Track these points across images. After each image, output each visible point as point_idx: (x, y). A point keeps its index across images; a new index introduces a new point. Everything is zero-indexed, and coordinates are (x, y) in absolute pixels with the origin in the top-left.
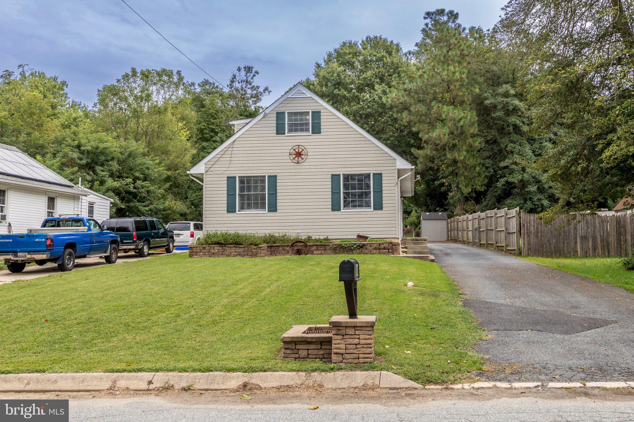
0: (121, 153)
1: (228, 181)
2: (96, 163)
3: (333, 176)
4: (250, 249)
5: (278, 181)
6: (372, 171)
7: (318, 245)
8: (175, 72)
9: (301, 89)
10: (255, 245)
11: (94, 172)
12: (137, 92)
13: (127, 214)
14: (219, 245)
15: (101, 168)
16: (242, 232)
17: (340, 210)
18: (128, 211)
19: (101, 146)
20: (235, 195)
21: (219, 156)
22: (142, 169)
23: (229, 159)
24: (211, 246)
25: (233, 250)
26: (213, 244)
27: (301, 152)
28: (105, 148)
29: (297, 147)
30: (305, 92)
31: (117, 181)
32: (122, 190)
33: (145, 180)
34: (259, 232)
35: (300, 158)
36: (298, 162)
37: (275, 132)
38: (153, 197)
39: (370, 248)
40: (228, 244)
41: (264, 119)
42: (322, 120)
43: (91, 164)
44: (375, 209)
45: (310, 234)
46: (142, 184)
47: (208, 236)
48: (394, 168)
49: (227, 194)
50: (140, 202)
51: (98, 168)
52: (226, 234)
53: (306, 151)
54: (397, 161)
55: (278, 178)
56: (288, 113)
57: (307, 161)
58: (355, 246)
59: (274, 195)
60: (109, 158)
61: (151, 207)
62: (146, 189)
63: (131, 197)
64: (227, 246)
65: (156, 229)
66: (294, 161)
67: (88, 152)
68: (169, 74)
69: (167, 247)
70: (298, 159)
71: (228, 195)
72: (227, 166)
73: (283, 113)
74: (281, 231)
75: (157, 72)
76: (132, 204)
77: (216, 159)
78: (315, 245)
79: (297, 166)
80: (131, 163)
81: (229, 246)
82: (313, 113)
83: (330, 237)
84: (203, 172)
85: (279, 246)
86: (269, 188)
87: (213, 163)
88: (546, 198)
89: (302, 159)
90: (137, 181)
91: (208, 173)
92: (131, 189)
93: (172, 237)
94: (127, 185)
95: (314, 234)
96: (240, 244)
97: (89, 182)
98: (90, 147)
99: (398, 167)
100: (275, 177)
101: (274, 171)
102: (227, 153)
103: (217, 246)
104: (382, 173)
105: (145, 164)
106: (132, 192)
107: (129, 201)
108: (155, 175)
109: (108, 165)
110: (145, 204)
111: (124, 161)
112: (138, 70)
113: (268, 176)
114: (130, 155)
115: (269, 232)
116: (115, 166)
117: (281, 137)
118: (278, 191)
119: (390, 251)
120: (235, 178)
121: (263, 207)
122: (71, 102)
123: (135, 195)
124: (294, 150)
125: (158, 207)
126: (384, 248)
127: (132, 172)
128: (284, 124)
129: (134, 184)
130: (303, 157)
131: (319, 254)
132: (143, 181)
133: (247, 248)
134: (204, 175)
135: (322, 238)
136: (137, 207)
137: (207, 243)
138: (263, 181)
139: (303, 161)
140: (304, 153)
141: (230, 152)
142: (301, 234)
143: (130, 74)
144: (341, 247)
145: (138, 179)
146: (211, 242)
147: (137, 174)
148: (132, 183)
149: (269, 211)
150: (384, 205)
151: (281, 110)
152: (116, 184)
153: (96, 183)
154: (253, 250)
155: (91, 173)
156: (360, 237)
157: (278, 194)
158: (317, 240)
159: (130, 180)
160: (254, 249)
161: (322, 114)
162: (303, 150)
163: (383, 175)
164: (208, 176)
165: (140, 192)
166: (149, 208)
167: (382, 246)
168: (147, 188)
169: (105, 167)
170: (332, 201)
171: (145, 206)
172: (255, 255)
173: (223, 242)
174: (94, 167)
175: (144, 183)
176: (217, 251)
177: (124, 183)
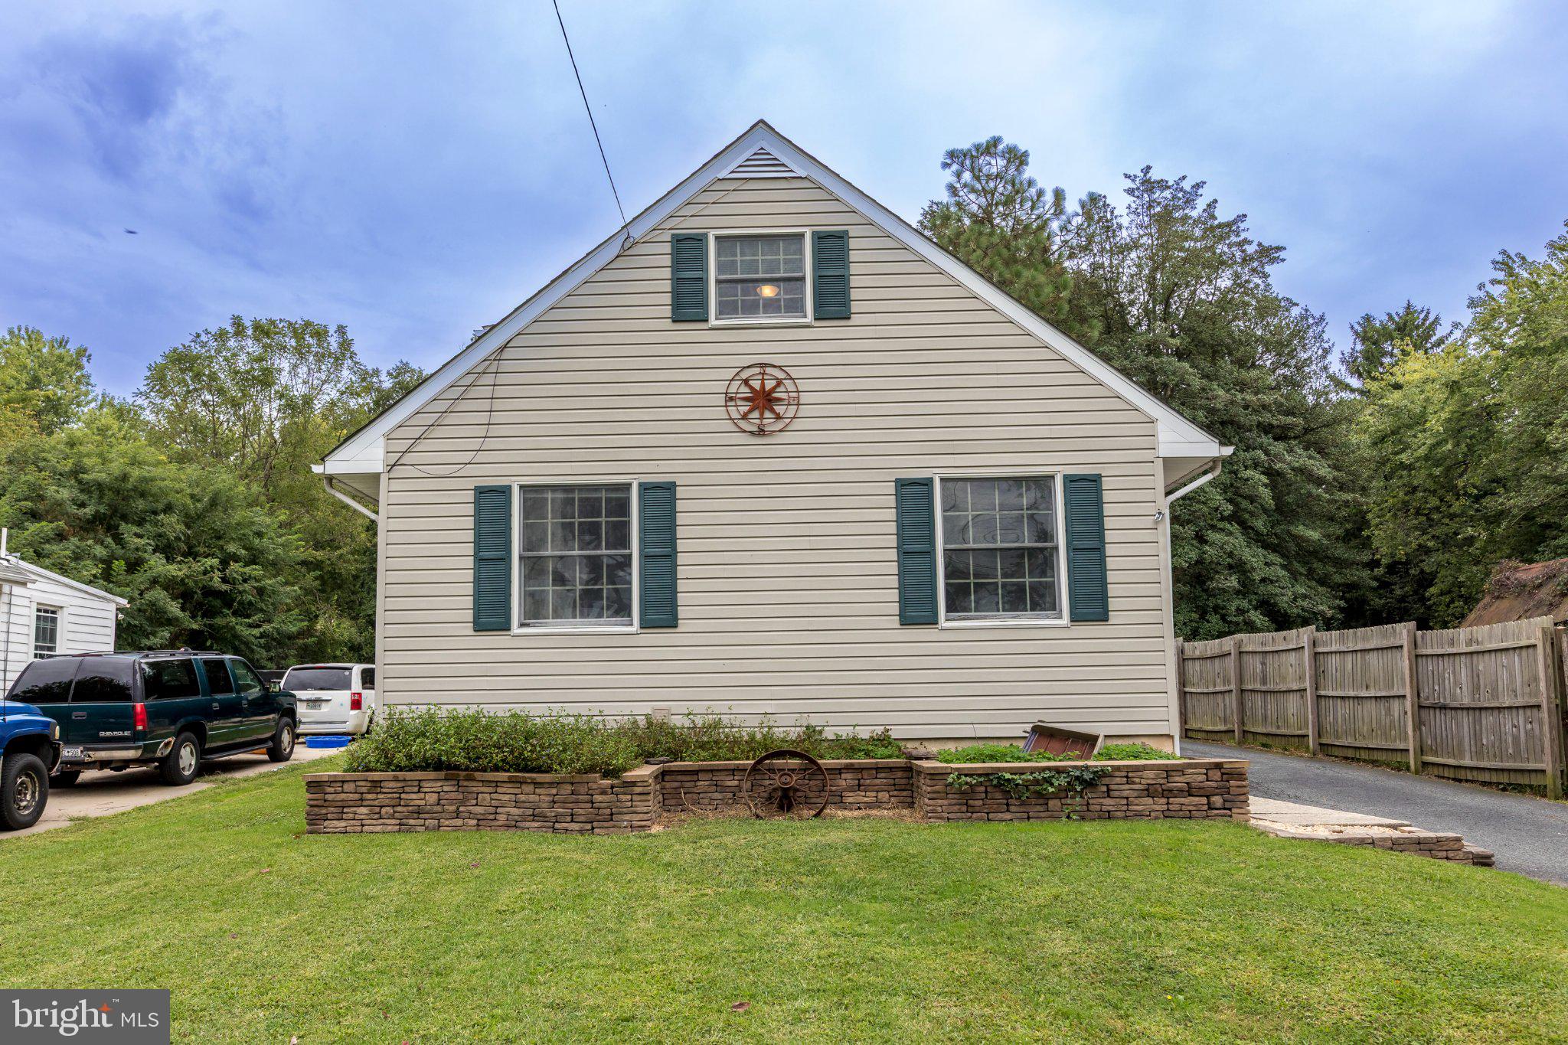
0: (192, 496)
1: (477, 503)
2: (124, 518)
3: (902, 484)
4: (583, 789)
5: (680, 505)
6: (1059, 465)
7: (860, 769)
8: (332, 330)
9: (769, 149)
10: (606, 775)
11: (118, 539)
12: (242, 363)
13: (208, 643)
14: (442, 774)
15: (135, 529)
16: (537, 712)
17: (933, 621)
18: (212, 637)
19: (136, 473)
20: (507, 559)
21: (442, 406)
22: (244, 535)
23: (484, 418)
24: (409, 775)
25: (506, 793)
26: (414, 768)
27: (773, 390)
28: (144, 480)
29: (757, 370)
30: (784, 159)
31: (180, 563)
32: (191, 584)
33: (253, 561)
34: (608, 709)
35: (767, 414)
36: (761, 432)
37: (667, 311)
38: (272, 604)
39: (1126, 790)
40: (484, 770)
41: (621, 263)
42: (854, 269)
43: (111, 518)
44: (1076, 618)
45: (815, 721)
46: (241, 570)
47: (398, 731)
48: (1148, 455)
49: (475, 556)
50: (240, 616)
51: (127, 530)
52: (476, 720)
53: (791, 387)
54: (1160, 426)
55: (680, 492)
56: (717, 238)
57: (797, 424)
58: (1063, 781)
59: (666, 562)
60: (160, 506)
61: (266, 627)
62: (256, 585)
63: (218, 603)
64: (478, 775)
65: (230, 690)
66: (743, 424)
67: (100, 486)
68: (320, 334)
69: (270, 744)
70: (762, 418)
71: (479, 560)
72: (475, 444)
73: (700, 240)
74: (698, 707)
75: (291, 324)
76: (219, 621)
77: (430, 419)
78: (849, 768)
79: (759, 447)
80: (217, 519)
81: (491, 776)
82: (820, 238)
83: (895, 733)
84: (378, 467)
85: (696, 772)
86: (642, 530)
87: (417, 432)
88: (1256, 609)
89: (778, 417)
90: (232, 563)
91: (398, 472)
92: (216, 581)
93: (291, 713)
94: (205, 572)
95: (832, 719)
96: (538, 769)
97: (102, 561)
98: (104, 475)
99: (1165, 451)
100: (671, 487)
101: (665, 466)
102: (474, 392)
103: (432, 775)
104: (1100, 476)
105: (253, 523)
106: (220, 591)
107: (210, 613)
108: (278, 551)
109: (156, 524)
110: (251, 621)
111: (199, 517)
112: (248, 323)
113: (640, 485)
114: (214, 503)
115: (646, 708)
116: (173, 525)
117: (690, 332)
118: (681, 545)
119: (1217, 800)
120: (505, 491)
121: (621, 609)
122: (100, 397)
123: (226, 599)
124: (746, 382)
125: (285, 628)
126: (1190, 791)
127: (221, 543)
128: (702, 281)
129: (222, 571)
130: (779, 409)
131: (869, 806)
132: (246, 565)
133: (569, 788)
134: (384, 479)
135: (864, 733)
136: (233, 628)
137: (389, 764)
138: (621, 507)
139: (780, 425)
140: (783, 396)
141: (487, 392)
142: (782, 720)
143: (231, 330)
144: (998, 786)
145: (236, 559)
146: (409, 757)
147: (232, 548)
148: (219, 570)
149: (645, 625)
150: (1113, 604)
151: (689, 226)
152: (174, 570)
153: (119, 565)
154: (598, 798)
155: (109, 540)
156: (1045, 735)
157: (681, 559)
158: (851, 746)
159: (215, 561)
160: (603, 793)
161: (853, 244)
162: (779, 384)
163: (1106, 484)
164: (396, 485)
165: (240, 592)
166: (262, 630)
167: (1179, 782)
168: (257, 581)
169: (148, 526)
170: (902, 588)
171: (250, 626)
172: (602, 819)
173: (461, 759)
174: (117, 527)
175: (247, 570)
176: (432, 798)
177: (197, 567)
